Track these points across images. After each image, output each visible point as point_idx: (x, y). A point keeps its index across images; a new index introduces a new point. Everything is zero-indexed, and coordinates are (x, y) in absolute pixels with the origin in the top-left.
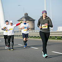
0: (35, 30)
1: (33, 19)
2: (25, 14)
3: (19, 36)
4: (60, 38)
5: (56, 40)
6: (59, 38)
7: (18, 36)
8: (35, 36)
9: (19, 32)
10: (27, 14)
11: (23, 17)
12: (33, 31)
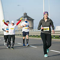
0: (34, 30)
1: (32, 19)
2: (24, 14)
3: (19, 35)
4: (59, 37)
5: (54, 39)
6: (57, 37)
7: (17, 35)
8: (34, 35)
9: (18, 31)
10: (26, 14)
11: (23, 17)
12: (32, 31)
